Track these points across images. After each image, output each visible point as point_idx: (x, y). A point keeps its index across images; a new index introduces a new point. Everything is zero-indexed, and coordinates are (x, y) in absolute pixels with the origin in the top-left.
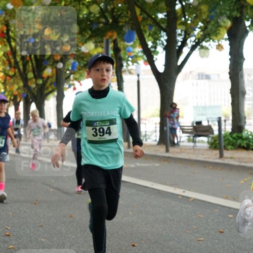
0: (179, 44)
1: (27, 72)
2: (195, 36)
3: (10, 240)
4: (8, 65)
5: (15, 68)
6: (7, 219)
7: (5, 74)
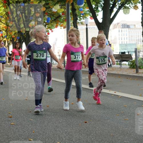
0: (111, 6)
2: (121, 1)
3: (12, 120)
6: (9, 108)
7: (7, 25)
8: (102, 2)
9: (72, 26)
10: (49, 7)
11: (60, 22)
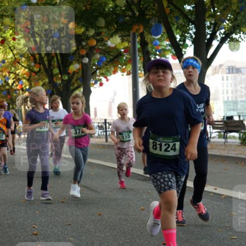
0: (208, 36)
1: (52, 67)
2: (224, 28)
3: (38, 239)
4: (33, 61)
5: (40, 64)
6: (34, 217)
7: (30, 70)
8: (192, 29)
9: (141, 72)
10: (102, 40)
11: (120, 65)
